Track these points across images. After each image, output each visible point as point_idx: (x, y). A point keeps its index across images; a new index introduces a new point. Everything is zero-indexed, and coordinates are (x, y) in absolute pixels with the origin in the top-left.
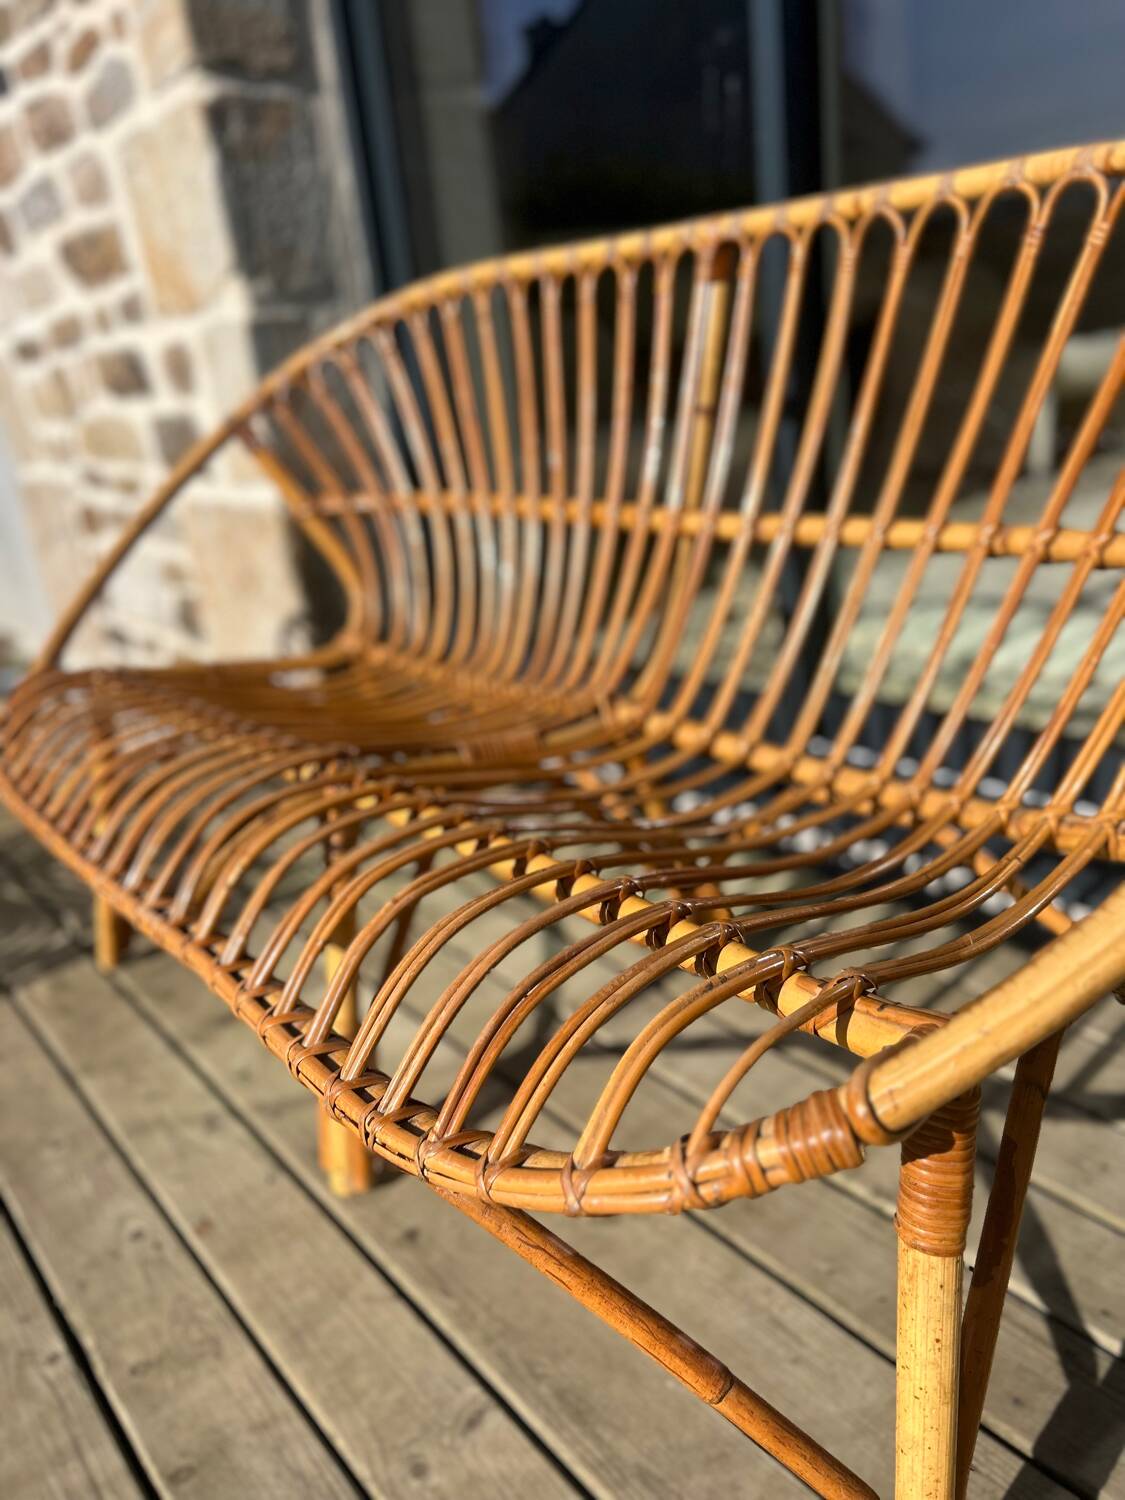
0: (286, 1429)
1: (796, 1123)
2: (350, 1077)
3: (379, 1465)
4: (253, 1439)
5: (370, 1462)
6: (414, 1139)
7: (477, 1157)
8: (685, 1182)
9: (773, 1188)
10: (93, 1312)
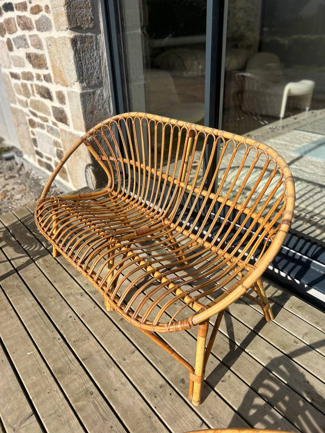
0: (102, 352)
1: (183, 323)
2: (119, 306)
3: (118, 359)
4: (96, 354)
5: (116, 358)
6: (130, 317)
7: (139, 321)
8: (167, 329)
9: (179, 331)
10: (65, 331)
